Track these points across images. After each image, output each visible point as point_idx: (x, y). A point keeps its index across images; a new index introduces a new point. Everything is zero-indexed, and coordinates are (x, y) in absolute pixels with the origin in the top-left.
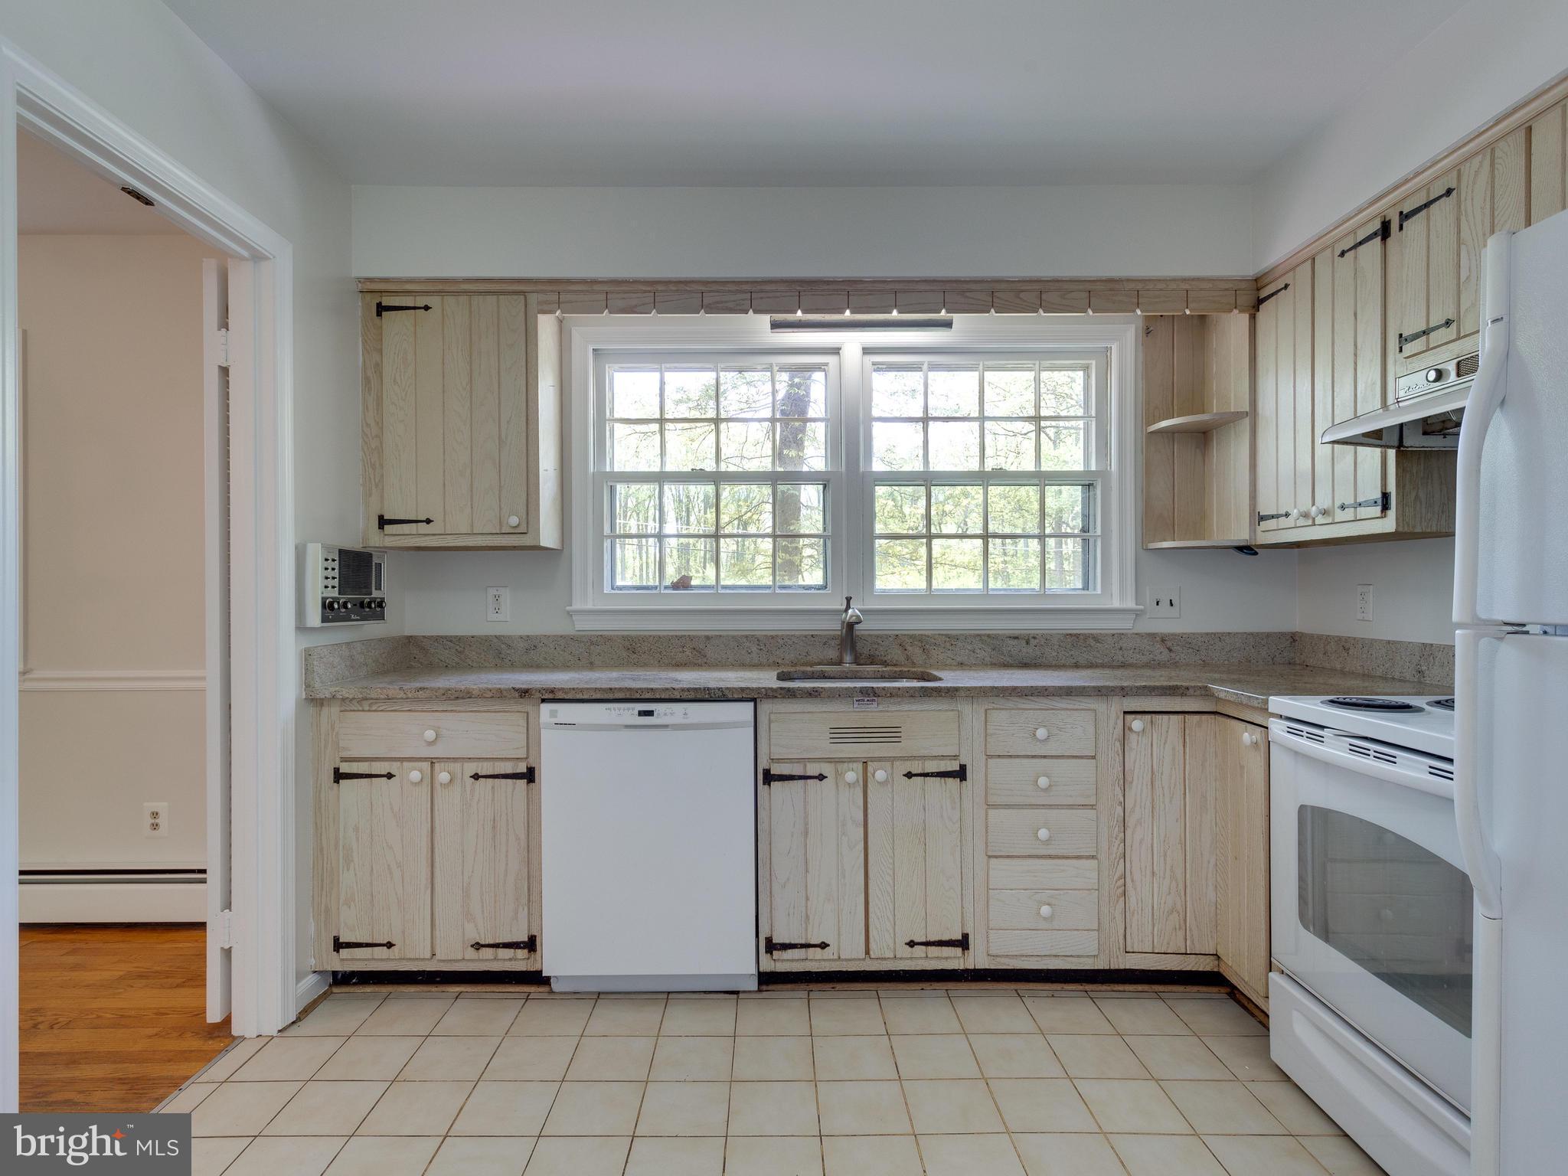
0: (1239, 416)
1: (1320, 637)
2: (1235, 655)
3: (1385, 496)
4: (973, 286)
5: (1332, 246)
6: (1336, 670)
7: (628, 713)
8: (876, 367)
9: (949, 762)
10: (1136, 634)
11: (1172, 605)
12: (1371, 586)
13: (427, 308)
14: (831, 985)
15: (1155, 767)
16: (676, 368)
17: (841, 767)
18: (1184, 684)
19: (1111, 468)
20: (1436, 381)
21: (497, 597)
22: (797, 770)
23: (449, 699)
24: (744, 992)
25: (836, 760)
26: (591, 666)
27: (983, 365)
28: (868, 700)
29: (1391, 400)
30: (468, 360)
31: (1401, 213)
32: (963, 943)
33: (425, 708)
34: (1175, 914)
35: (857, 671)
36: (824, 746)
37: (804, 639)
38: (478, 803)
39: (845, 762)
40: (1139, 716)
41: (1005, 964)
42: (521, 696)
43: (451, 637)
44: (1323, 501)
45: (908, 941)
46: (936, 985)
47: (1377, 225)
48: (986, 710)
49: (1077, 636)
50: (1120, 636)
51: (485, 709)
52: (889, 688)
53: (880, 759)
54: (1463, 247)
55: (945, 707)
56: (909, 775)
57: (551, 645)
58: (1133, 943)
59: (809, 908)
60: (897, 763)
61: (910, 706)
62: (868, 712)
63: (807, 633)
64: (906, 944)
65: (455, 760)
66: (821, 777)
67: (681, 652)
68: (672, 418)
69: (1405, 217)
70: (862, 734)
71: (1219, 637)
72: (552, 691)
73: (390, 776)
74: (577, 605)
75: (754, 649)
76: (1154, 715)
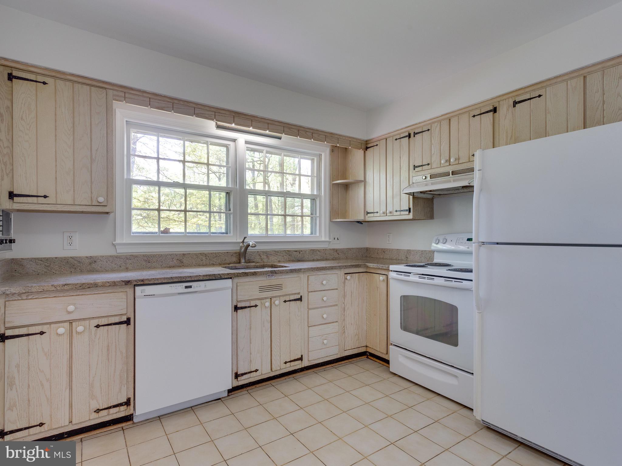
0: (361, 181)
1: (376, 249)
2: (354, 255)
3: (410, 209)
4: (293, 127)
5: (393, 136)
6: (381, 258)
7: (180, 288)
8: (247, 149)
9: (297, 295)
10: (330, 249)
11: (338, 239)
12: (391, 234)
13: (44, 83)
14: (255, 386)
15: (352, 291)
16: (164, 136)
17: (263, 301)
18: (360, 264)
19: (321, 194)
20: (425, 179)
21: (70, 237)
22: (247, 304)
23: (84, 288)
24: (223, 398)
25: (261, 299)
26: (127, 270)
27: (284, 154)
28: (271, 275)
29: (411, 183)
30: (72, 115)
31: (414, 132)
32: (301, 359)
33: (65, 295)
34: (357, 335)
35: (248, 266)
36: (256, 294)
37: (224, 254)
38: (99, 339)
39: (264, 299)
40: (348, 275)
41: (313, 363)
42: (126, 284)
43: (41, 258)
44: (390, 209)
45: (285, 362)
46: (290, 376)
47: (407, 134)
48: (308, 276)
49: (314, 250)
50: (325, 250)
51: (103, 292)
52: (280, 270)
53: (275, 297)
54: (432, 145)
55: (296, 276)
56: (285, 301)
57: (104, 261)
58: (346, 348)
59: (251, 357)
60: (281, 297)
61: (285, 276)
62: (272, 279)
63: (225, 251)
64: (284, 363)
65: (84, 319)
66: (256, 306)
67: (172, 261)
68: (163, 158)
69: (415, 134)
70: (270, 288)
71: (350, 249)
72: (142, 281)
73: (42, 333)
74: (118, 241)
75: (204, 258)
76: (352, 274)
